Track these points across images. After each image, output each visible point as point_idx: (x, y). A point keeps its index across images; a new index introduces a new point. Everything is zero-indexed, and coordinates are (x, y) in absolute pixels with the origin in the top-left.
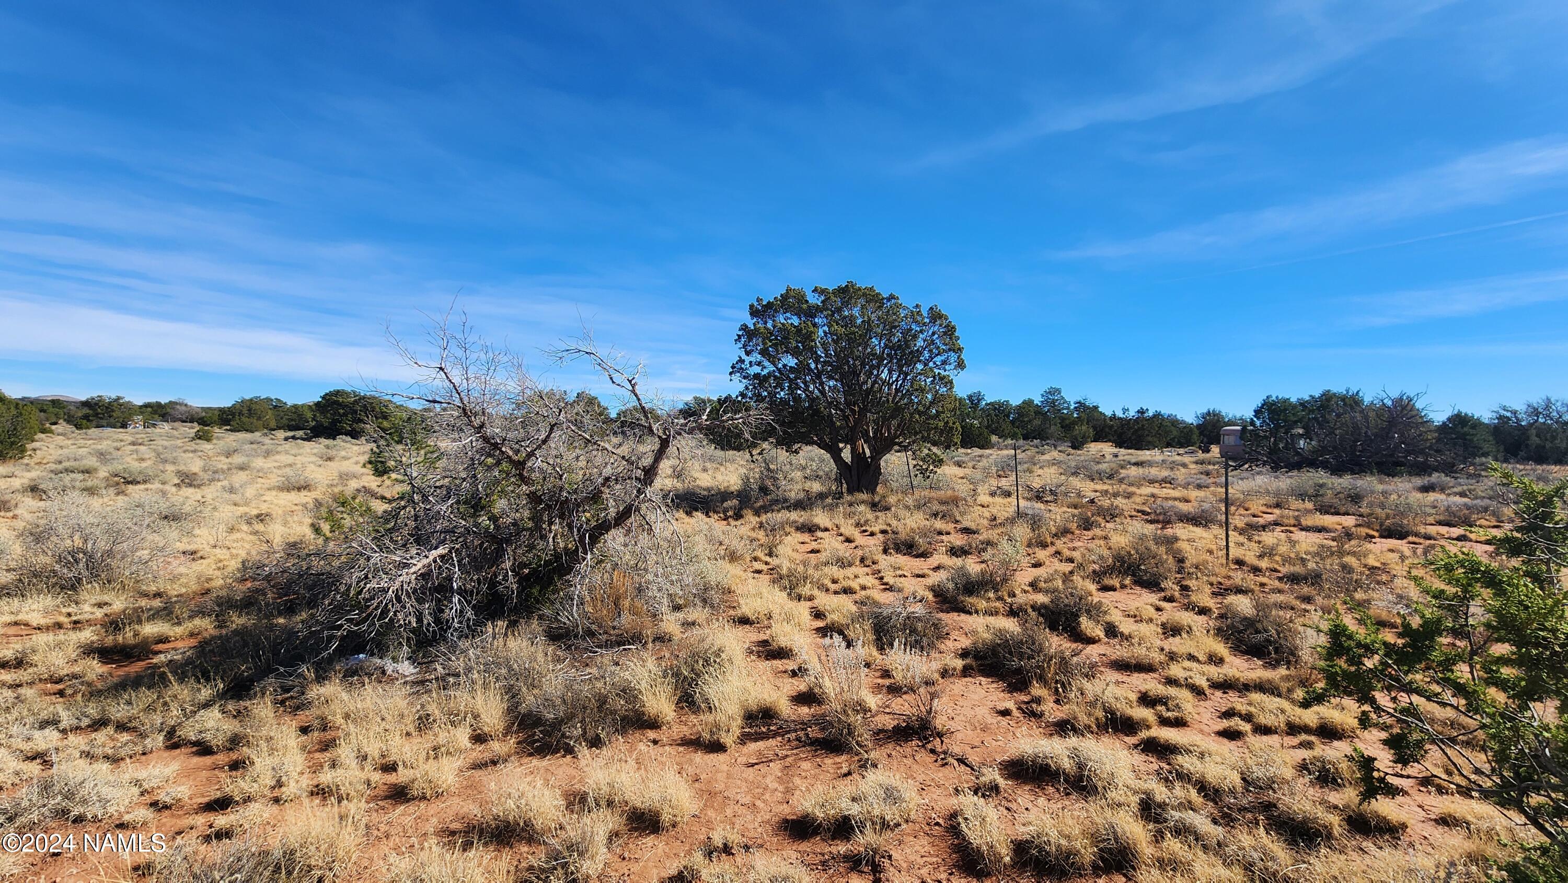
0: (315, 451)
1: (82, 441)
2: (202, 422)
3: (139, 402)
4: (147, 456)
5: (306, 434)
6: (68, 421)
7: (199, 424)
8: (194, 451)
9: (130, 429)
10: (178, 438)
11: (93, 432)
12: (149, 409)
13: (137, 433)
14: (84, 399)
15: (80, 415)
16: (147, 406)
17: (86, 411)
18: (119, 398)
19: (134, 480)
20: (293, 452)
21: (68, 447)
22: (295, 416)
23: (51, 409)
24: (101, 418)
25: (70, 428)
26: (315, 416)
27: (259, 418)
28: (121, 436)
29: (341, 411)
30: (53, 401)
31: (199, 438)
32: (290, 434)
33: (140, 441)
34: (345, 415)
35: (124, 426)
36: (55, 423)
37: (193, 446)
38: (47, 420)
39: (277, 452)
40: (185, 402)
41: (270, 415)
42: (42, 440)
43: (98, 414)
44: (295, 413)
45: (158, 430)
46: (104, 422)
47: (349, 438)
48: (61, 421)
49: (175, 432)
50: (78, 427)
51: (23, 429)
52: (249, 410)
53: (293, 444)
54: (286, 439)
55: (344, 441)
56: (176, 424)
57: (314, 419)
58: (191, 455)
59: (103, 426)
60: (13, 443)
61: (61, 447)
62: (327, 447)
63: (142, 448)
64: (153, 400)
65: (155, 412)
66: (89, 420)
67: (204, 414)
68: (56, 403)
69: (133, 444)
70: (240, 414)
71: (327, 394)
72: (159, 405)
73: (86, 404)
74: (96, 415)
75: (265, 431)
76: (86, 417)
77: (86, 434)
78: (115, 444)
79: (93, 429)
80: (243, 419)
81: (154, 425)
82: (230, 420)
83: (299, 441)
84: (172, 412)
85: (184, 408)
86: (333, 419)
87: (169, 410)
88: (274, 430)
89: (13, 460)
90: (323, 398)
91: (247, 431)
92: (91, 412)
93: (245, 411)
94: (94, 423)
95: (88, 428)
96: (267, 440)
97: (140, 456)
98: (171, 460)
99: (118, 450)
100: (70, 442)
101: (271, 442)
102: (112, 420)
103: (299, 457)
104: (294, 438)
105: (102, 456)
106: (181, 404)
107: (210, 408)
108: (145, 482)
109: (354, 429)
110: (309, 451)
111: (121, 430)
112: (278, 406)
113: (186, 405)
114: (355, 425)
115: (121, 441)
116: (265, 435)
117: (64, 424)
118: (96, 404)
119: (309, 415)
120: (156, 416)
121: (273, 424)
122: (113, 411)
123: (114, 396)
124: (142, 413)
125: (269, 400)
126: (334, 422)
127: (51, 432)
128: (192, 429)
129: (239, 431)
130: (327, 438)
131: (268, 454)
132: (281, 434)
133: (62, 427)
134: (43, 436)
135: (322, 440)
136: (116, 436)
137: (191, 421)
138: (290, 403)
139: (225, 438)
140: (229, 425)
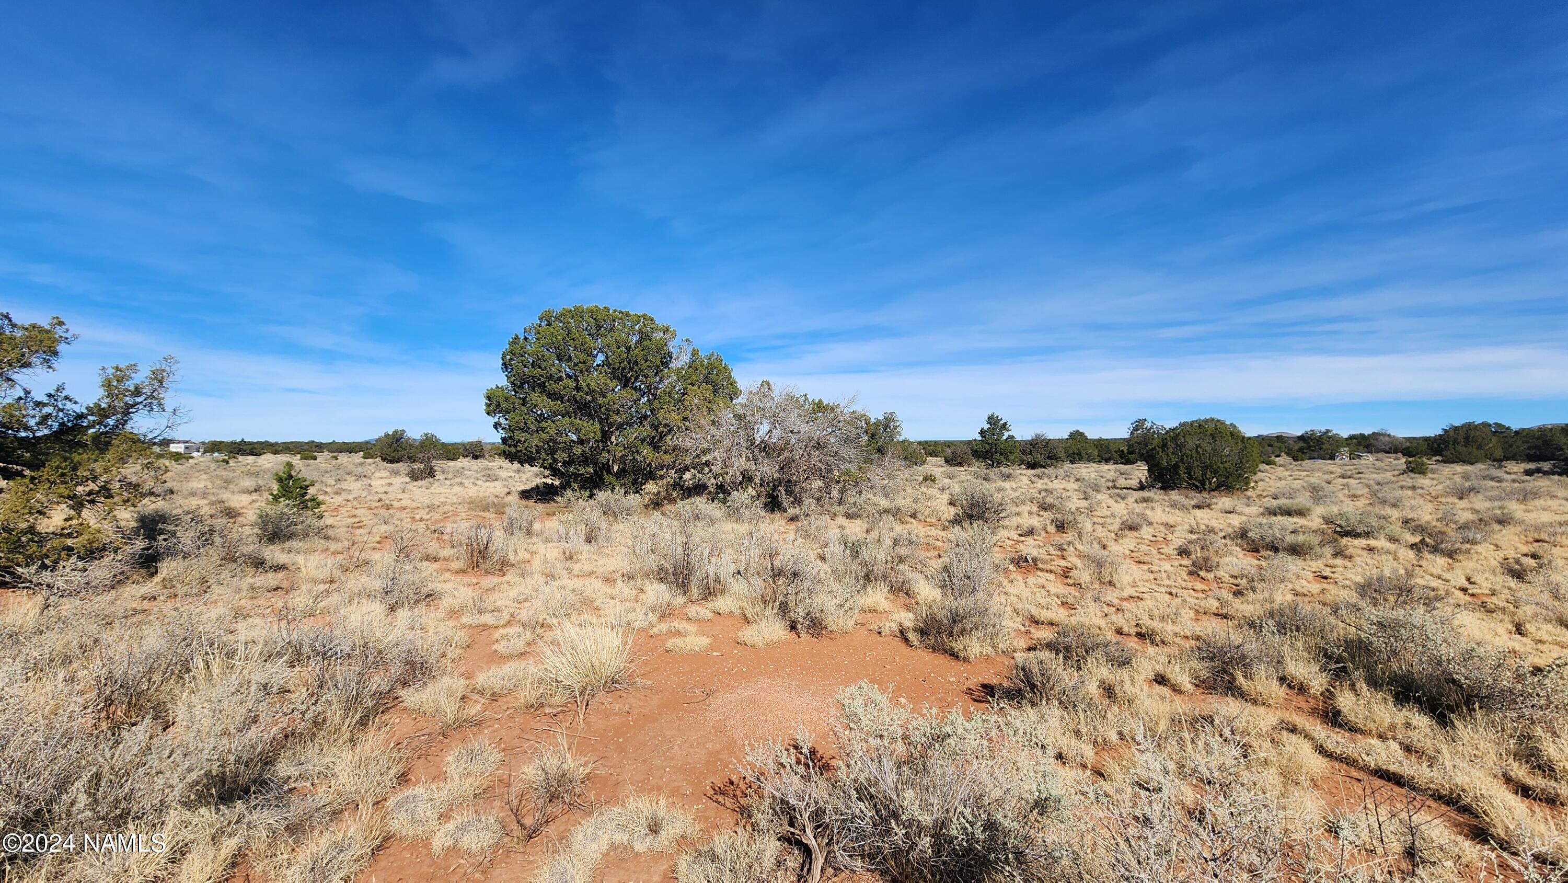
1: (1297, 473)
2: (1407, 452)
3: (1345, 435)
4: (1359, 493)
6: (1288, 454)
7: (1404, 455)
8: (1413, 488)
9: (1337, 461)
10: (1386, 470)
11: (1307, 463)
12: (1354, 441)
13: (1345, 465)
14: (1299, 434)
15: (1297, 448)
16: (1352, 437)
17: (1301, 444)
18: (1328, 431)
19: (1353, 531)
21: (1285, 479)
22: (1527, 443)
23: (1276, 444)
24: (1313, 451)
25: (1290, 460)
27: (1480, 447)
28: (1331, 468)
30: (1277, 437)
31: (1412, 471)
32: (1532, 466)
33: (1349, 473)
35: (1332, 458)
36: (1278, 456)
37: (1407, 480)
38: (1273, 453)
40: (1388, 433)
41: (1492, 443)
42: (1267, 471)
43: (1310, 447)
44: (1538, 438)
45: (1363, 462)
46: (1315, 455)
48: (1283, 454)
49: (1379, 464)
50: (1295, 459)
51: (1247, 462)
52: (1467, 437)
53: (1542, 479)
54: (1528, 473)
56: (1380, 455)
58: (1410, 493)
59: (1314, 458)
60: (1240, 475)
61: (1280, 479)
63: (1352, 481)
64: (1356, 432)
65: (1359, 444)
66: (1303, 453)
67: (1408, 444)
68: (1280, 438)
69: (1343, 477)
70: (1456, 442)
72: (1362, 436)
73: (1301, 438)
74: (1309, 447)
75: (1492, 462)
76: (1301, 450)
77: (1301, 465)
78: (1326, 477)
79: (1307, 461)
80: (1459, 448)
81: (1359, 457)
82: (1442, 450)
84: (1375, 443)
85: (1387, 439)
87: (1372, 441)
88: (1502, 461)
89: (1239, 493)
91: (1464, 462)
92: (1305, 445)
93: (1461, 439)
94: (1308, 455)
95: (1302, 460)
97: (1352, 492)
98: (1393, 501)
99: (1329, 483)
100: (1288, 473)
101: (1505, 476)
102: (1322, 452)
104: (1538, 470)
105: (1316, 492)
106: (1384, 435)
107: (1414, 438)
108: (1367, 535)
111: (1330, 462)
112: (1500, 431)
113: (1389, 435)
115: (1331, 473)
116: (1493, 467)
117: (1285, 456)
118: (1309, 438)
120: (1361, 448)
121: (1499, 453)
122: (1323, 443)
123: (1323, 430)
124: (1348, 445)
125: (1486, 425)
127: (1274, 463)
128: (1401, 462)
129: (1453, 462)
132: (1517, 466)
133: (1283, 459)
134: (1267, 467)
136: (1326, 468)
137: (1395, 452)
138: (1515, 426)
139: (1441, 471)
140: (1441, 455)
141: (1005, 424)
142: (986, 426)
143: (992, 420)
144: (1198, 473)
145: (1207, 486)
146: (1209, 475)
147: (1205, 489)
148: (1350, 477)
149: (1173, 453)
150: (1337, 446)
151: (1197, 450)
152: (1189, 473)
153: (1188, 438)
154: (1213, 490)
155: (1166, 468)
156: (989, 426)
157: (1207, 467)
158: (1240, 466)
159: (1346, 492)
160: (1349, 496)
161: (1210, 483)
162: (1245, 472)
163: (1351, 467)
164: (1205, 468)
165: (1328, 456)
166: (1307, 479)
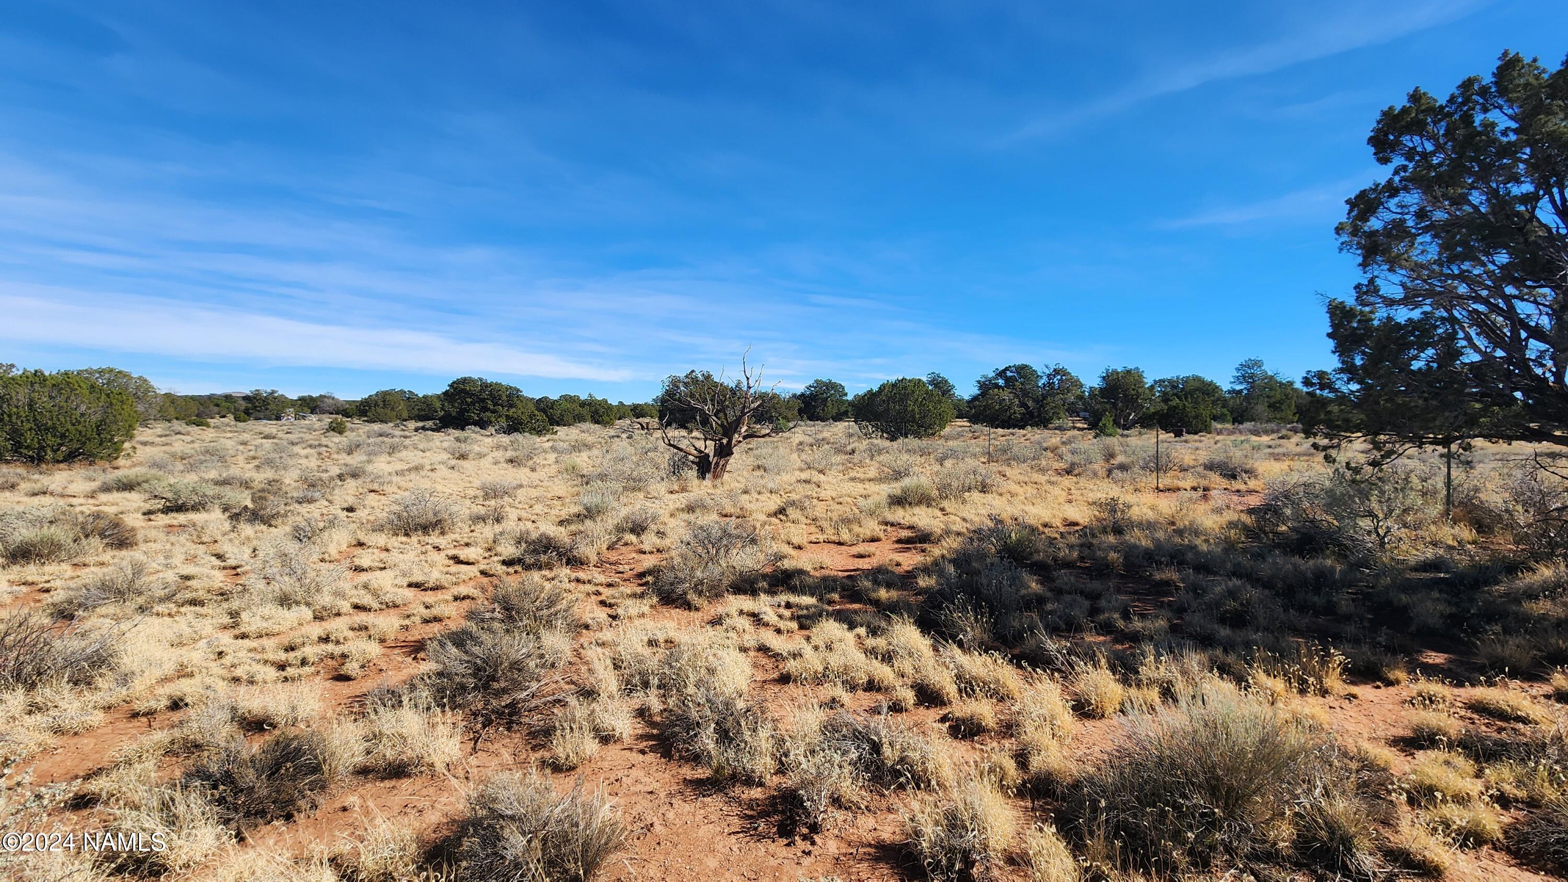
0: (446, 444)
2: (345, 413)
3: (292, 397)
5: (436, 425)
6: (234, 415)
8: (318, 446)
9: (283, 421)
11: (250, 424)
12: (302, 403)
13: (288, 424)
15: (242, 408)
16: (302, 399)
17: (247, 404)
18: (273, 392)
19: (184, 504)
20: (421, 447)
22: (424, 406)
23: (224, 404)
24: (259, 411)
25: (231, 421)
26: (443, 405)
27: (392, 410)
28: (275, 428)
29: (469, 400)
31: (333, 430)
32: (420, 424)
34: (473, 403)
35: (278, 418)
36: (224, 416)
37: (325, 439)
38: (211, 413)
39: (405, 447)
40: (333, 395)
41: (402, 406)
43: (256, 407)
44: (424, 403)
45: (306, 422)
46: (262, 416)
47: (477, 429)
48: (227, 415)
50: (238, 420)
52: (384, 401)
53: (422, 436)
54: (416, 430)
55: (474, 432)
56: (320, 416)
57: (442, 409)
59: (259, 419)
62: (458, 440)
63: (269, 441)
64: (306, 394)
65: (306, 405)
66: (248, 413)
67: (347, 406)
68: (228, 398)
69: (286, 433)
70: (376, 405)
71: (454, 383)
72: (311, 398)
73: (246, 398)
74: (254, 407)
75: (398, 421)
76: (246, 410)
77: (236, 426)
78: (250, 438)
79: (252, 421)
80: (379, 410)
81: (304, 417)
82: (367, 412)
83: (429, 433)
84: (321, 405)
85: (331, 401)
86: (461, 409)
87: (318, 403)
88: (405, 420)
90: (451, 386)
91: (382, 421)
92: (250, 405)
93: (381, 403)
94: (253, 416)
95: (246, 420)
96: (397, 432)
97: (257, 453)
101: (402, 433)
102: (268, 412)
103: (428, 454)
104: (423, 428)
106: (329, 397)
109: (481, 419)
110: (438, 444)
111: (274, 422)
112: (409, 398)
113: (334, 398)
114: (482, 415)
116: (397, 426)
117: (229, 417)
118: (255, 398)
119: (438, 405)
120: (307, 409)
121: (405, 415)
122: (268, 404)
123: (269, 390)
124: (295, 406)
126: (462, 412)
128: (328, 422)
129: (374, 422)
130: (456, 427)
131: (393, 450)
132: (412, 425)
133: (226, 420)
134: (195, 428)
135: (451, 431)
136: (261, 429)
137: (330, 413)
139: (359, 430)
140: (366, 416)
147: (44, 460)
148: (272, 438)
150: (284, 407)
154: (59, 462)
157: (47, 431)
162: (114, 436)
164: (45, 431)
165: (274, 417)
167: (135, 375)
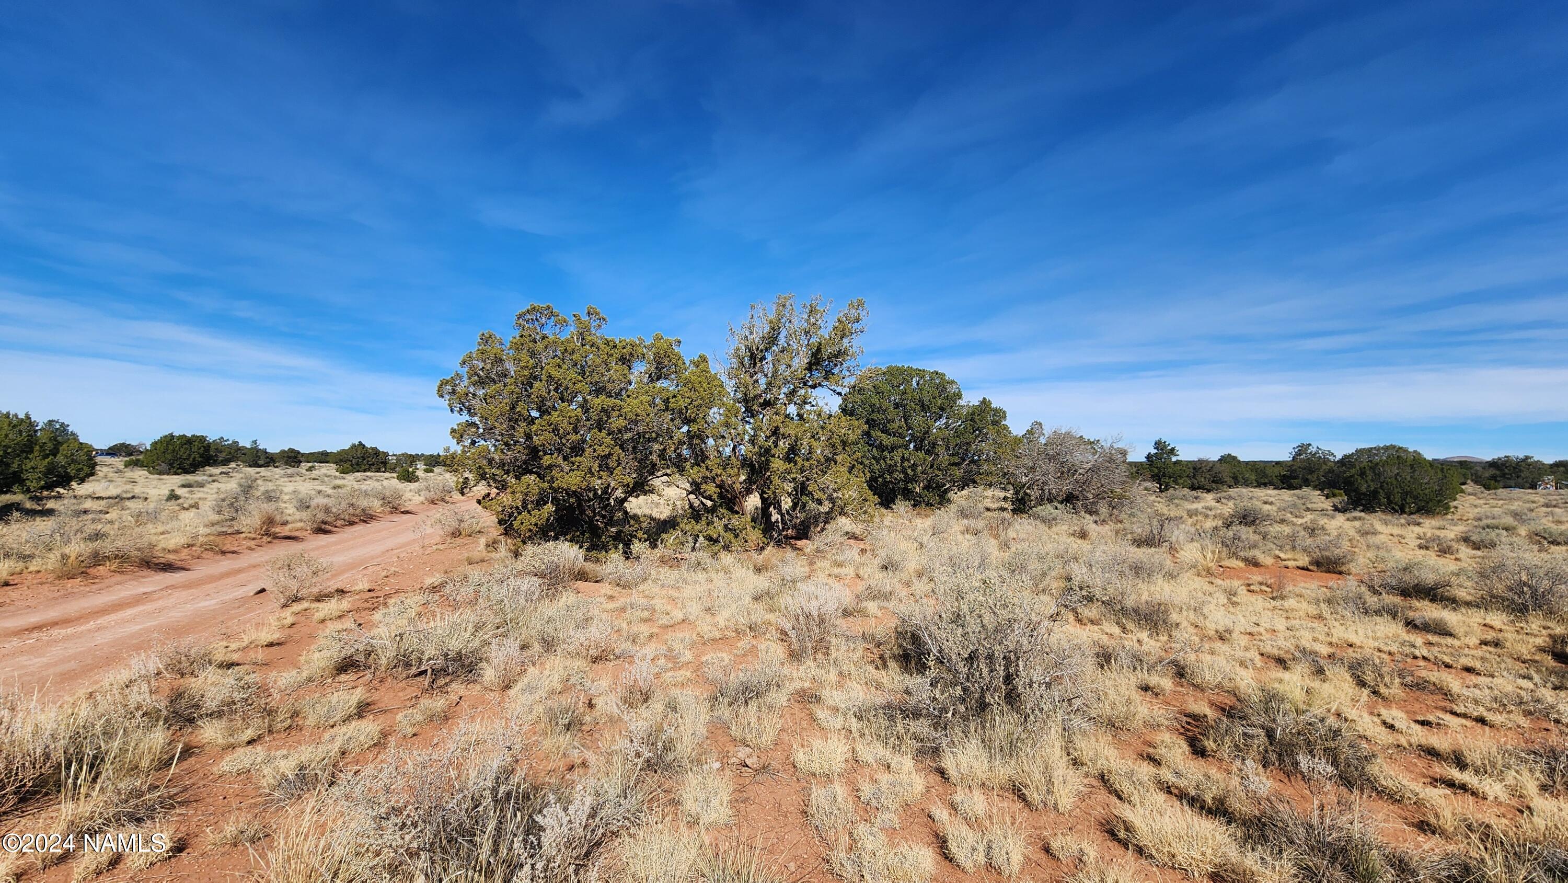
141: (1173, 449)
142: (1154, 451)
143: (1159, 445)
144: (1398, 498)
145: (1407, 510)
146: (1409, 500)
147: (1405, 513)
148: (1555, 506)
149: (1372, 480)
150: (1540, 474)
151: (1396, 479)
152: (1388, 498)
153: (1387, 468)
154: (1412, 513)
155: (1364, 494)
156: (1156, 451)
157: (1407, 493)
158: (1440, 492)
159: (1550, 518)
160: (1553, 522)
161: (1410, 507)
162: (1446, 499)
163: (1557, 498)
164: (1405, 494)
165: (1528, 485)
166: (1505, 507)
167: (1411, 450)
